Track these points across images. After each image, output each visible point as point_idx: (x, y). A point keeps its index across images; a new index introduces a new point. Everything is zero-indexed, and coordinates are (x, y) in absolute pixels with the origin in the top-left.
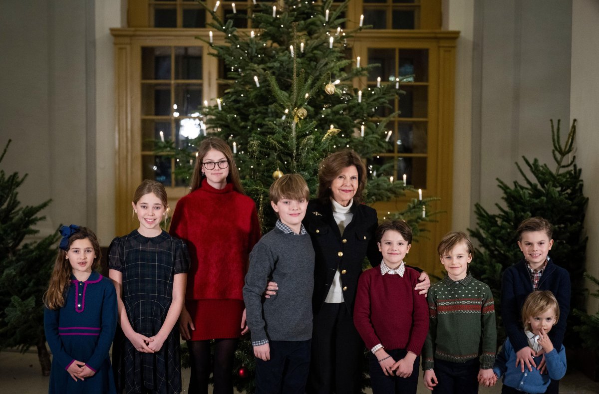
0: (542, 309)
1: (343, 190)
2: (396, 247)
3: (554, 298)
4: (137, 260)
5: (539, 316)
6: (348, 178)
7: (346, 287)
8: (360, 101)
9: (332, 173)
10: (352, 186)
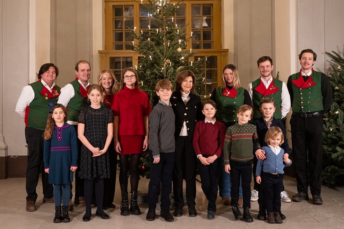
0: (276, 135)
1: (187, 87)
2: (210, 110)
3: (280, 130)
4: (92, 119)
5: (274, 138)
6: (188, 82)
7: (188, 129)
8: (192, 65)
9: (181, 79)
10: (190, 85)
